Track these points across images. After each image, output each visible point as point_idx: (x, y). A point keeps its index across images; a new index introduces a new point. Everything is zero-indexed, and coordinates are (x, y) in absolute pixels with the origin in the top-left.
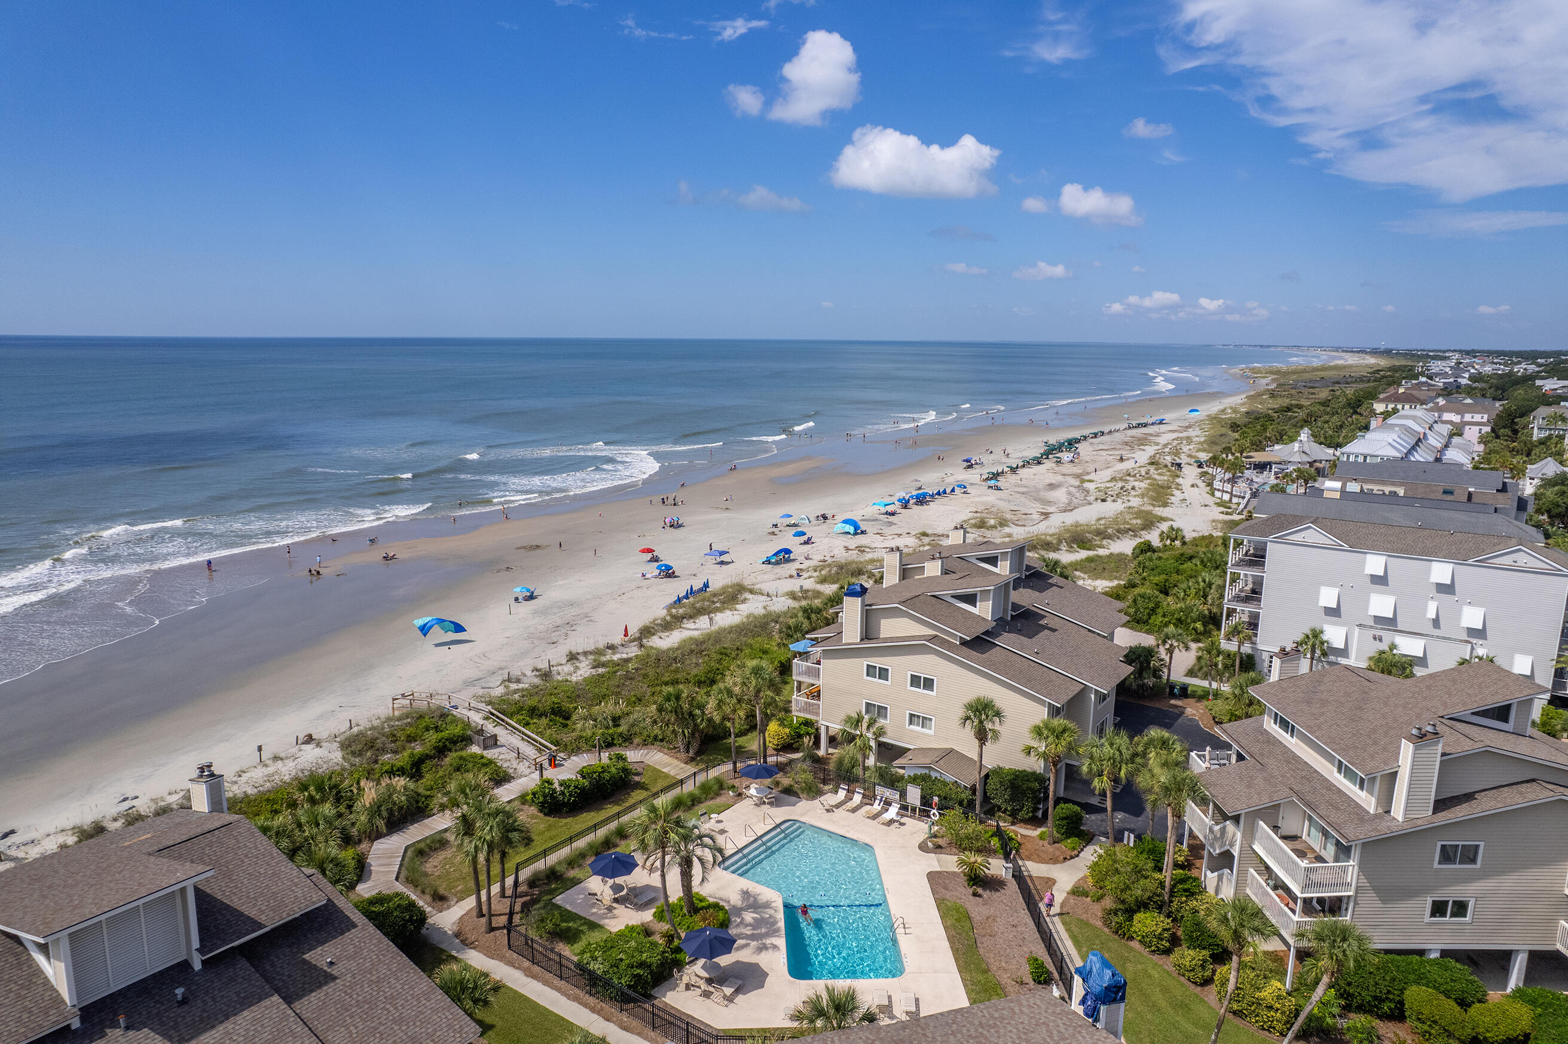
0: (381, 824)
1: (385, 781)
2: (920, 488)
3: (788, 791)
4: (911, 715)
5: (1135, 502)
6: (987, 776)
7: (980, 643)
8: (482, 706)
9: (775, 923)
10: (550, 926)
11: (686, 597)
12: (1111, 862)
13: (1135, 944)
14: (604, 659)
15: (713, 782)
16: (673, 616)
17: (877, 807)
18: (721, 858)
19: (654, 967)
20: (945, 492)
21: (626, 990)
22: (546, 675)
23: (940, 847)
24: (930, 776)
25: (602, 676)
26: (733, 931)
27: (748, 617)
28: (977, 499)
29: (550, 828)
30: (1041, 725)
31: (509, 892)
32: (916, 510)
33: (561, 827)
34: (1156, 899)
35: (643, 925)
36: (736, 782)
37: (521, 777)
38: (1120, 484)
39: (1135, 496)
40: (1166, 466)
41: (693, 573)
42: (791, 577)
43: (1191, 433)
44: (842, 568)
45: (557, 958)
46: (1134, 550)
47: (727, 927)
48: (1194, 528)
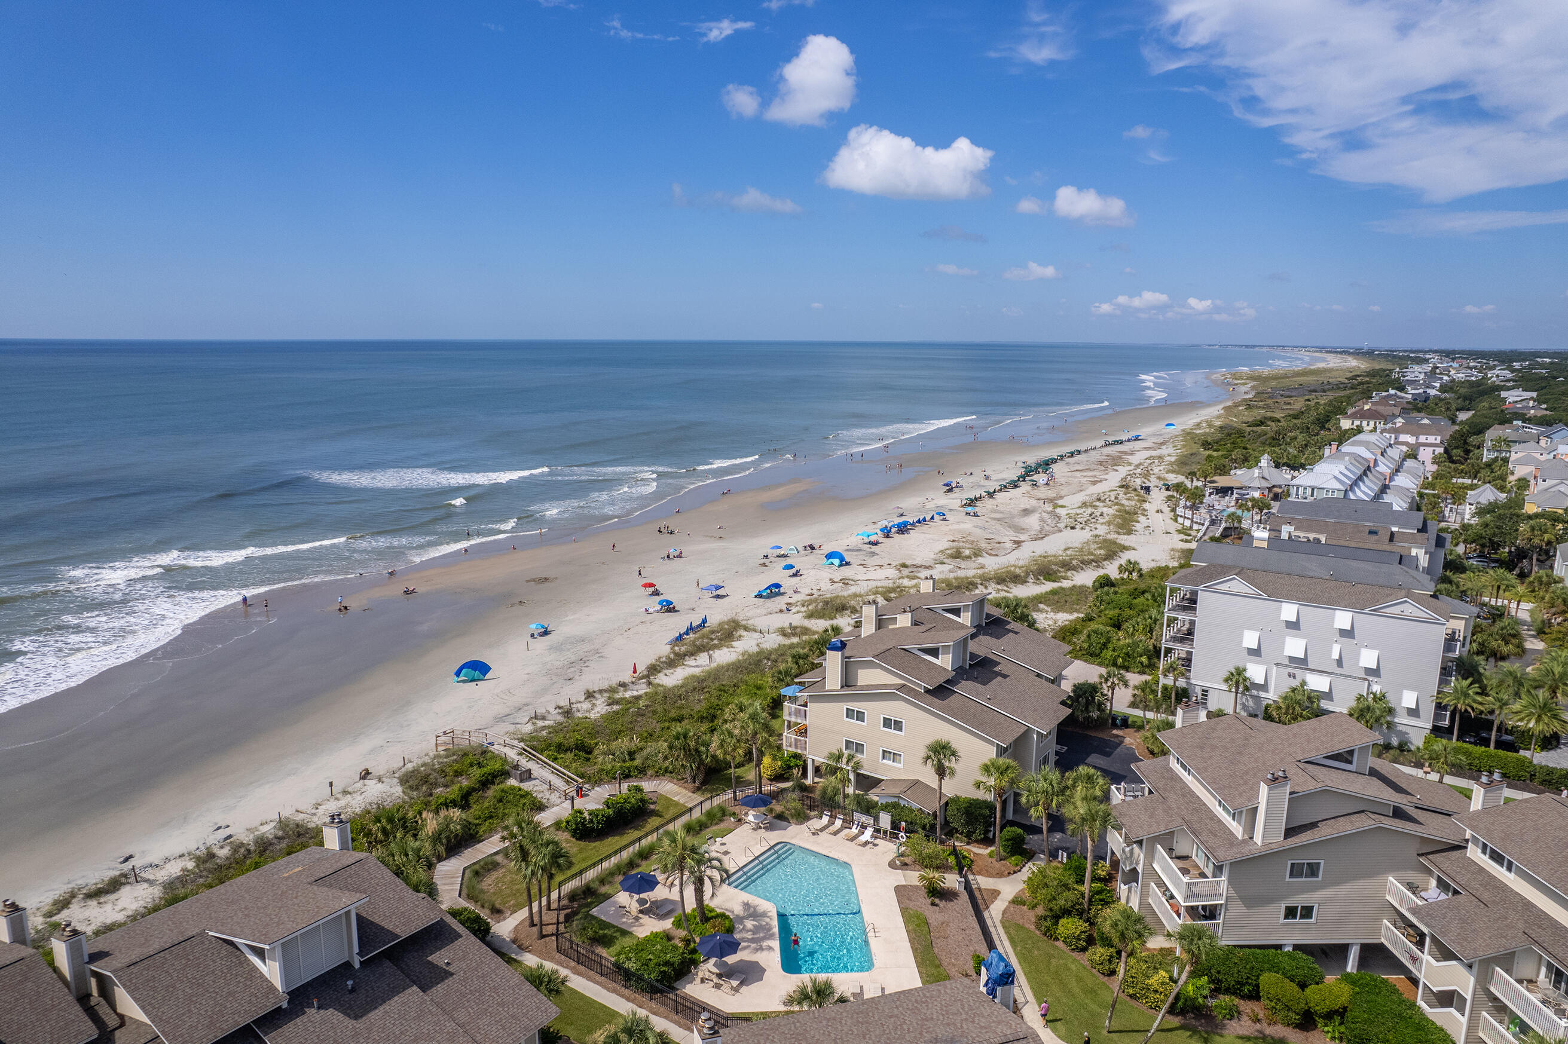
0: (441, 849)
1: (443, 813)
2: (902, 515)
3: (780, 817)
4: (884, 751)
5: (1102, 530)
6: (947, 804)
7: (941, 691)
8: (515, 743)
9: (770, 929)
10: (590, 933)
11: (687, 633)
12: (1041, 878)
13: (1060, 944)
14: (617, 696)
15: (717, 810)
16: (676, 654)
17: (855, 830)
18: (727, 876)
19: (676, 965)
20: (924, 520)
21: (655, 984)
22: (567, 713)
23: (906, 864)
24: (899, 804)
25: (616, 713)
26: (737, 936)
27: (743, 654)
28: (955, 527)
29: (581, 851)
30: (989, 764)
31: (554, 906)
32: (897, 538)
33: (591, 849)
34: (1078, 907)
35: (664, 931)
36: (737, 809)
37: (553, 806)
38: (1090, 510)
39: (1102, 524)
40: (1135, 490)
41: (692, 607)
42: (781, 611)
43: (1164, 451)
44: (827, 604)
45: (598, 959)
46: (1094, 582)
47: (732, 932)
48: (1153, 558)
